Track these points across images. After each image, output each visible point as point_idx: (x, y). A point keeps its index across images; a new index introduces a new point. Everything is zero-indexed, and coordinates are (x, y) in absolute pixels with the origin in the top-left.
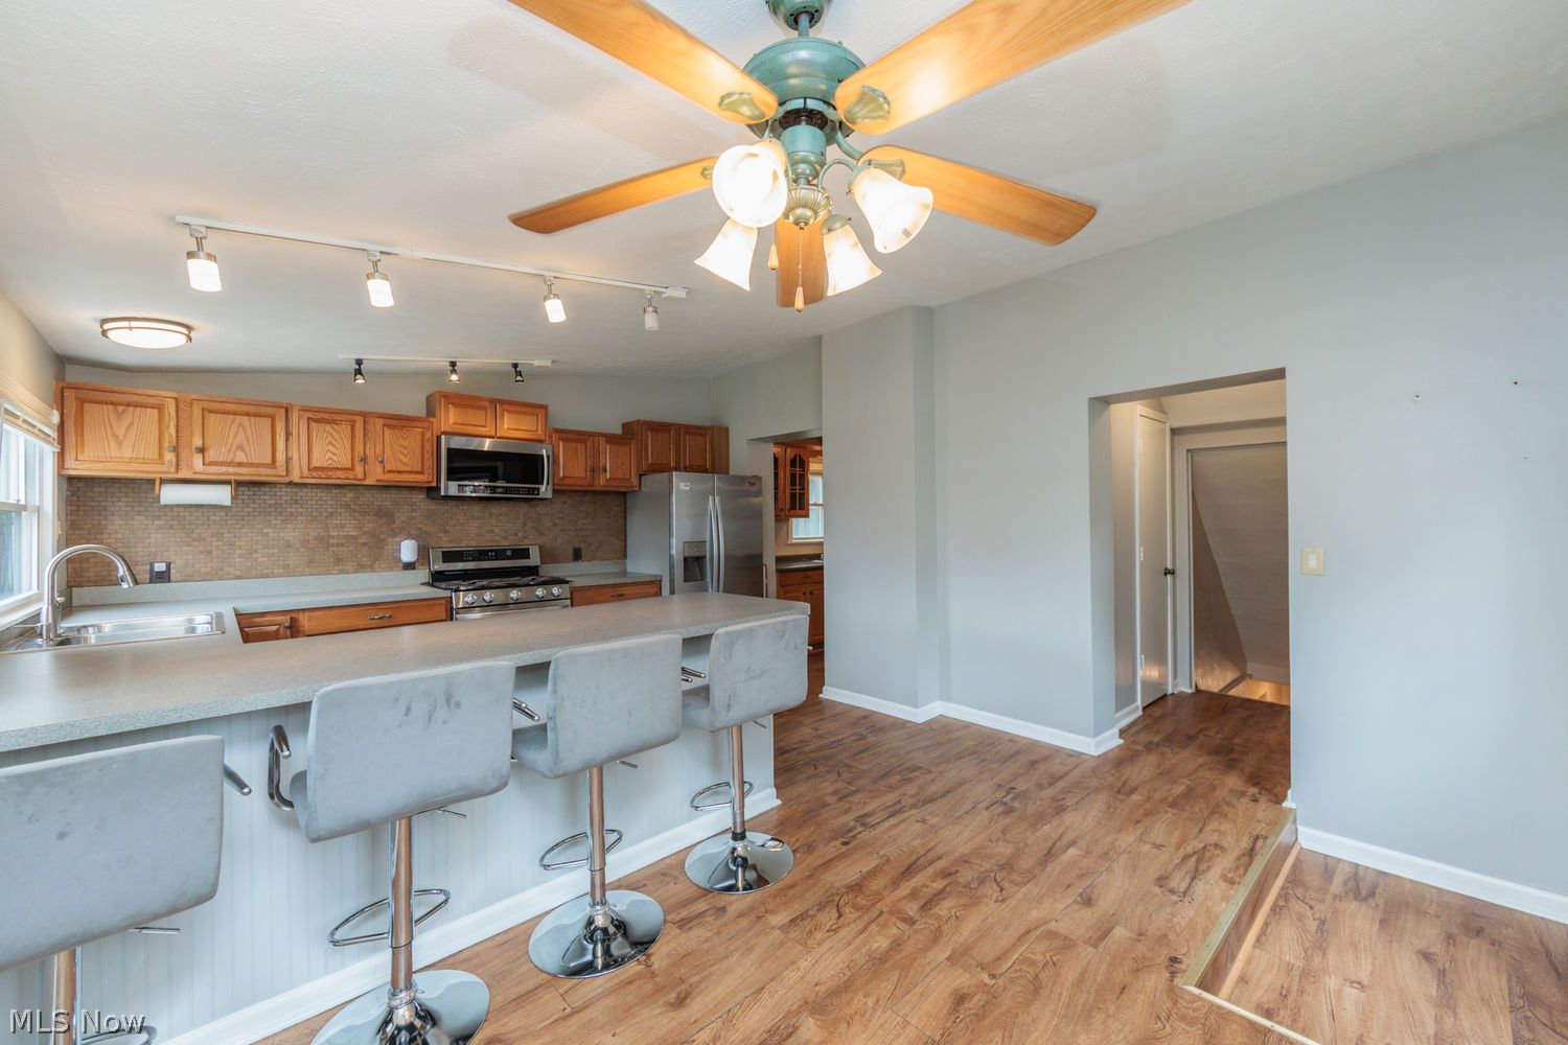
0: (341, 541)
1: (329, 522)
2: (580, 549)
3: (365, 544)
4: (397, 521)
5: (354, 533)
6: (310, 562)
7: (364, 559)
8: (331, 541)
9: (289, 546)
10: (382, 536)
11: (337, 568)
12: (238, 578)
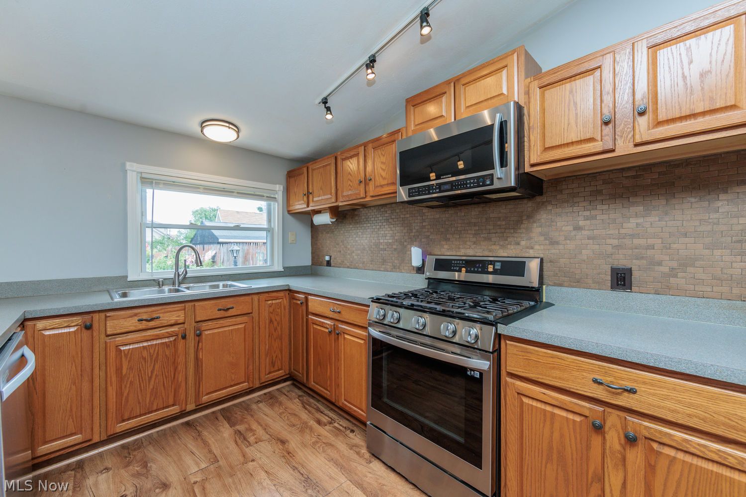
0: (385, 247)
1: (379, 232)
2: (630, 270)
3: (395, 249)
4: (414, 231)
5: (390, 241)
6: (372, 261)
7: (396, 261)
8: (381, 247)
9: (364, 249)
10: (405, 243)
11: (383, 266)
12: (348, 267)
